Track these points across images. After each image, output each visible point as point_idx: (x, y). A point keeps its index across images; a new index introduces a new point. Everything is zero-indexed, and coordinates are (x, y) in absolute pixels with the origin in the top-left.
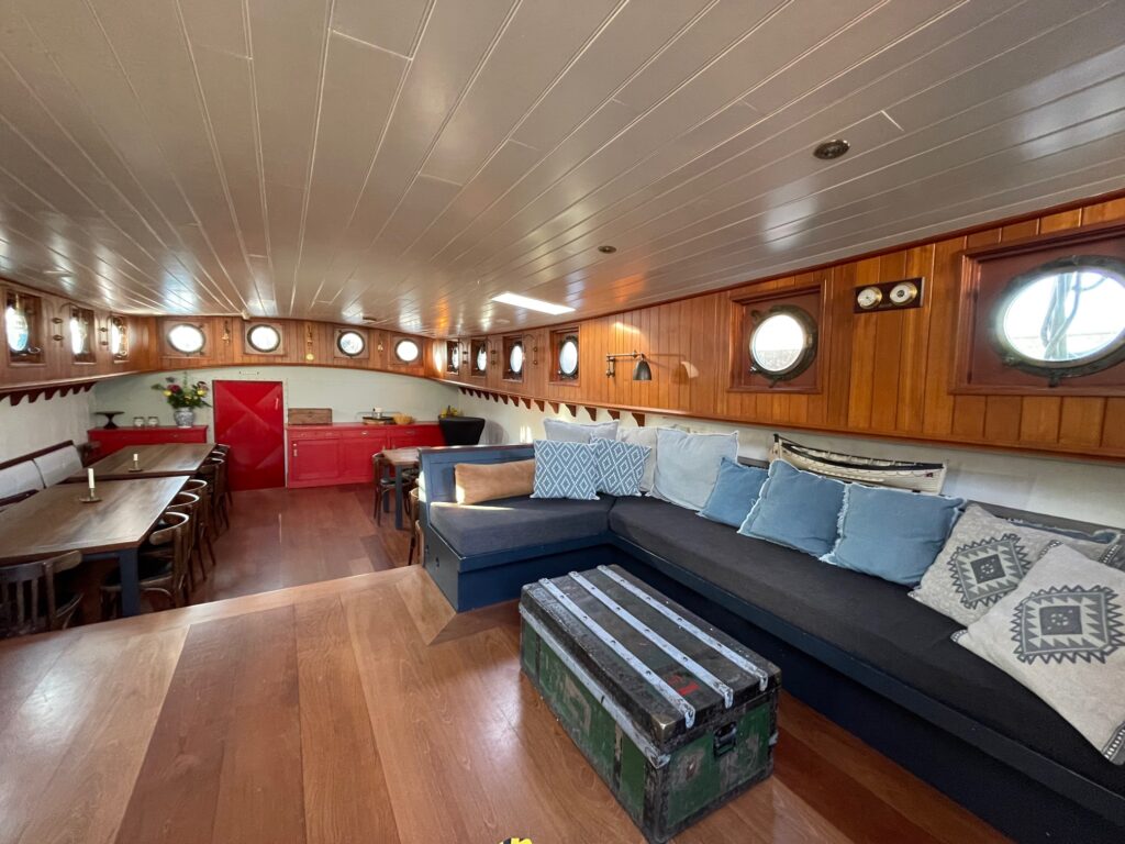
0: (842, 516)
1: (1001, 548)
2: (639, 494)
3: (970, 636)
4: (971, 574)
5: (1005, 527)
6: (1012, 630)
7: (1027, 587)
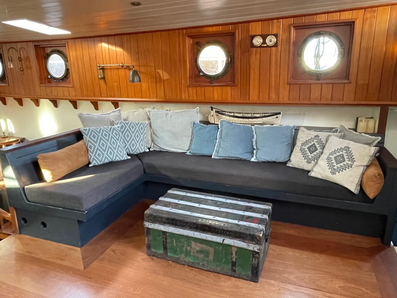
0: (254, 140)
1: (315, 141)
2: (148, 150)
3: (315, 172)
4: (308, 152)
5: (314, 133)
6: (328, 166)
7: (327, 152)
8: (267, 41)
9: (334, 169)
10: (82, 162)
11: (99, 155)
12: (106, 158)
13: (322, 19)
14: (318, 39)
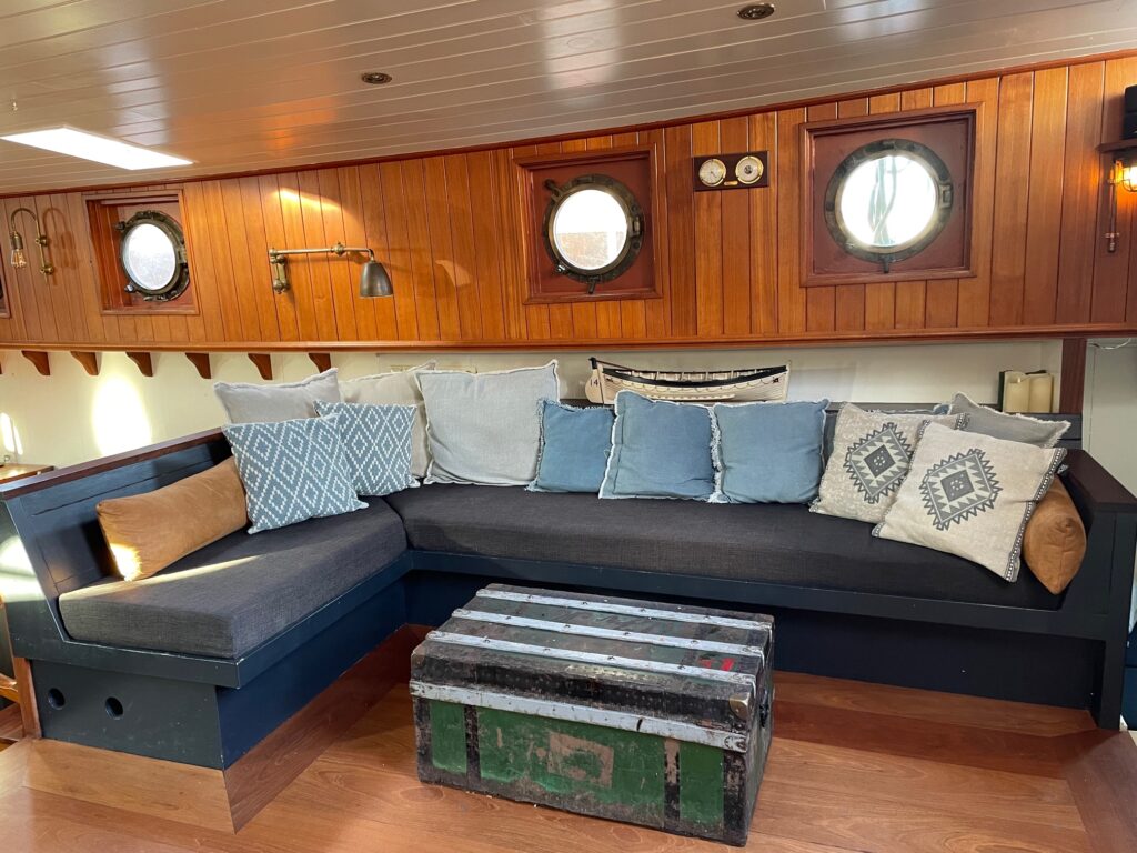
1: (885, 439)
2: (417, 484)
3: (889, 525)
4: (867, 470)
5: (881, 419)
6: (926, 506)
7: (919, 468)
8: (739, 171)
9: (944, 515)
10: (228, 520)
11: (277, 500)
12: (297, 507)
13: (886, 106)
14: (877, 161)
